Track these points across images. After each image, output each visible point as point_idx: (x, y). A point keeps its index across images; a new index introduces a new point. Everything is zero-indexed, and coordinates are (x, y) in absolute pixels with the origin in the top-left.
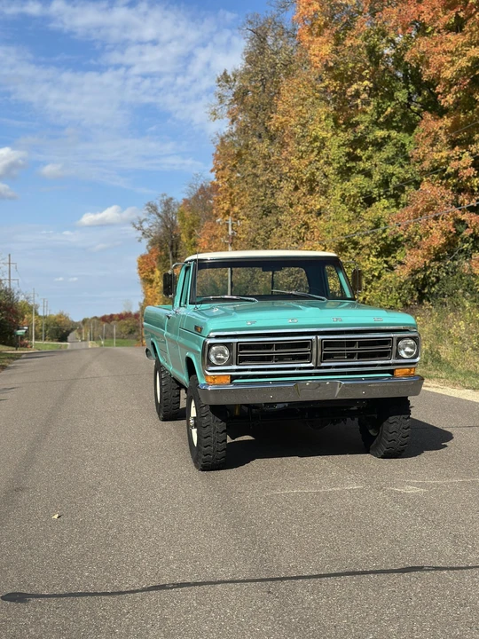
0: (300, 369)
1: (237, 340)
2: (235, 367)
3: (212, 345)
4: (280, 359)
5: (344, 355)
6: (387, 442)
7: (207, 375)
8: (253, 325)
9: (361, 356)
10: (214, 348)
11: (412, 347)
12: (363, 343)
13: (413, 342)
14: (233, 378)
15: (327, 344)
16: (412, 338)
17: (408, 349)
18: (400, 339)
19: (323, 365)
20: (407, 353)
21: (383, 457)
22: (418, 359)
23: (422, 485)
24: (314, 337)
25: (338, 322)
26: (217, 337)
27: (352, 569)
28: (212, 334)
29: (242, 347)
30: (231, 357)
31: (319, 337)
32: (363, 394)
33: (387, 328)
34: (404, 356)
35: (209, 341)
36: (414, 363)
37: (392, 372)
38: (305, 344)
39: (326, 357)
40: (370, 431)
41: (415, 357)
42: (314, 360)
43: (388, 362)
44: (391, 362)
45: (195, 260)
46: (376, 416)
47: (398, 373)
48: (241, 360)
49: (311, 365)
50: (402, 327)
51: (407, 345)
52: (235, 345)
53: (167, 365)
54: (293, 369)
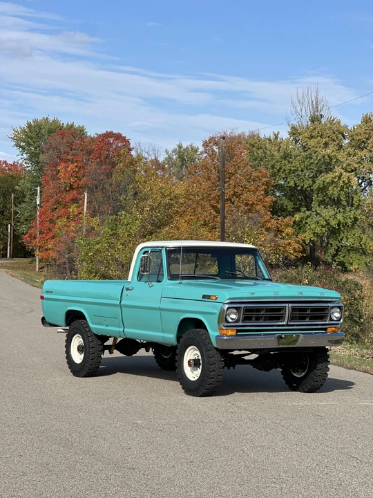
0: (277, 326)
1: (244, 305)
2: (241, 324)
3: (228, 308)
8: (253, 296)
9: (311, 318)
10: (229, 310)
11: (338, 313)
13: (339, 310)
14: (238, 331)
16: (339, 307)
17: (336, 315)
18: (333, 307)
19: (290, 323)
20: (336, 317)
24: (287, 305)
25: (301, 295)
26: (231, 303)
28: (227, 301)
29: (247, 310)
30: (239, 317)
31: (290, 305)
32: (313, 344)
33: (326, 300)
34: (334, 319)
35: (227, 306)
36: (338, 324)
37: (325, 329)
38: (280, 309)
39: (292, 319)
41: (340, 320)
42: (286, 320)
44: (326, 322)
47: (329, 330)
48: (246, 319)
49: (284, 323)
50: (334, 299)
51: (335, 312)
52: (242, 309)
53: (109, 328)
54: (273, 326)
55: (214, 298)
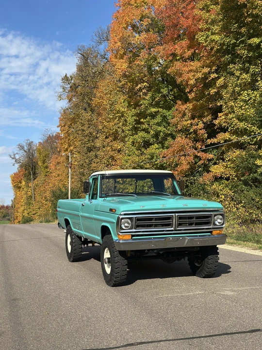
0: (167, 231)
1: (135, 216)
2: (134, 230)
3: (122, 219)
4: (156, 226)
5: (187, 223)
6: (207, 269)
7: (119, 235)
8: (144, 208)
9: (197, 224)
10: (123, 221)
11: (221, 220)
12: (198, 217)
13: (221, 217)
14: (133, 236)
15: (180, 218)
16: (221, 215)
17: (219, 221)
18: (215, 215)
19: (178, 229)
20: (219, 223)
21: (204, 277)
22: (224, 225)
23: (233, 291)
24: (174, 214)
25: (186, 207)
26: (125, 214)
27: (225, 332)
28: (122, 213)
29: (138, 219)
30: (132, 225)
31: (176, 214)
32: (198, 244)
33: (209, 209)
34: (218, 224)
35: (121, 217)
36: (222, 228)
37: (211, 232)
38: (169, 218)
39: (180, 225)
40: (196, 264)
41: (223, 224)
42: (174, 226)
43: (209, 227)
44: (211, 227)
45: (101, 175)
46: (200, 256)
47: (214, 232)
48: (138, 226)
49: (172, 229)
50: (216, 209)
51: (218, 218)
52: (134, 219)
53: (78, 231)
54: (163, 231)
55: (114, 211)
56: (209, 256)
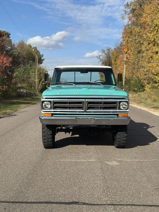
0: (79, 112)
1: (53, 100)
2: (53, 110)
3: (43, 101)
5: (97, 107)
6: (117, 142)
8: (60, 94)
9: (104, 108)
10: (45, 102)
11: (126, 105)
12: (105, 103)
14: (52, 114)
15: (90, 103)
16: (126, 102)
17: (124, 106)
18: (120, 102)
19: (88, 111)
20: (124, 108)
22: (128, 110)
24: (84, 100)
26: (46, 98)
29: (55, 103)
30: (51, 106)
31: (86, 100)
32: (104, 123)
33: (115, 97)
34: (122, 108)
36: (127, 112)
37: (117, 115)
38: (81, 103)
39: (89, 108)
42: (84, 109)
44: (116, 111)
47: (119, 115)
48: (55, 108)
49: (83, 111)
51: (123, 104)
52: (52, 102)
54: (76, 112)
56: (118, 133)
